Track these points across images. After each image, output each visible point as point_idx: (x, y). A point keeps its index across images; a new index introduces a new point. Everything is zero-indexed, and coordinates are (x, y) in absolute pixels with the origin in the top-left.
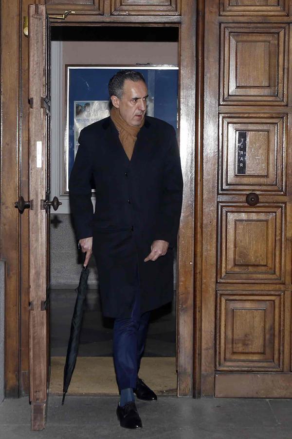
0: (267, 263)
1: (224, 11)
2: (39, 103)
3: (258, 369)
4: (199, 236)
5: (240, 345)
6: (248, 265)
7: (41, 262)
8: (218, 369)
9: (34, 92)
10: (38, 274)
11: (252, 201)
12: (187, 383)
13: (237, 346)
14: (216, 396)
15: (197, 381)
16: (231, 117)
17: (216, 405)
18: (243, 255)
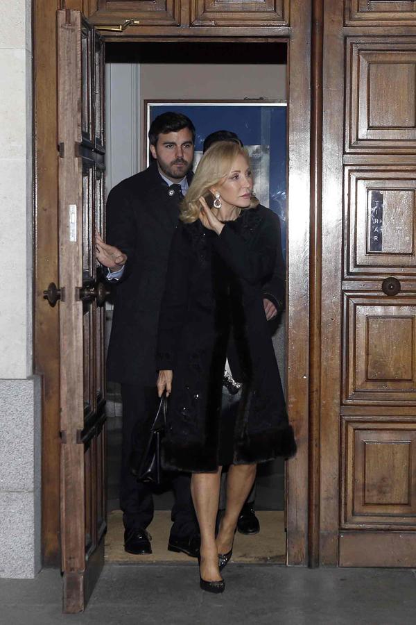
0: (412, 377)
1: (350, 19)
2: (72, 150)
3: (399, 527)
4: (316, 339)
5: (375, 492)
6: (386, 380)
7: (76, 374)
8: (343, 527)
9: (65, 135)
10: (72, 392)
11: (391, 289)
12: (299, 548)
13: (371, 494)
14: (340, 565)
15: (314, 543)
16: (361, 170)
17: (339, 578)
18: (378, 365)
